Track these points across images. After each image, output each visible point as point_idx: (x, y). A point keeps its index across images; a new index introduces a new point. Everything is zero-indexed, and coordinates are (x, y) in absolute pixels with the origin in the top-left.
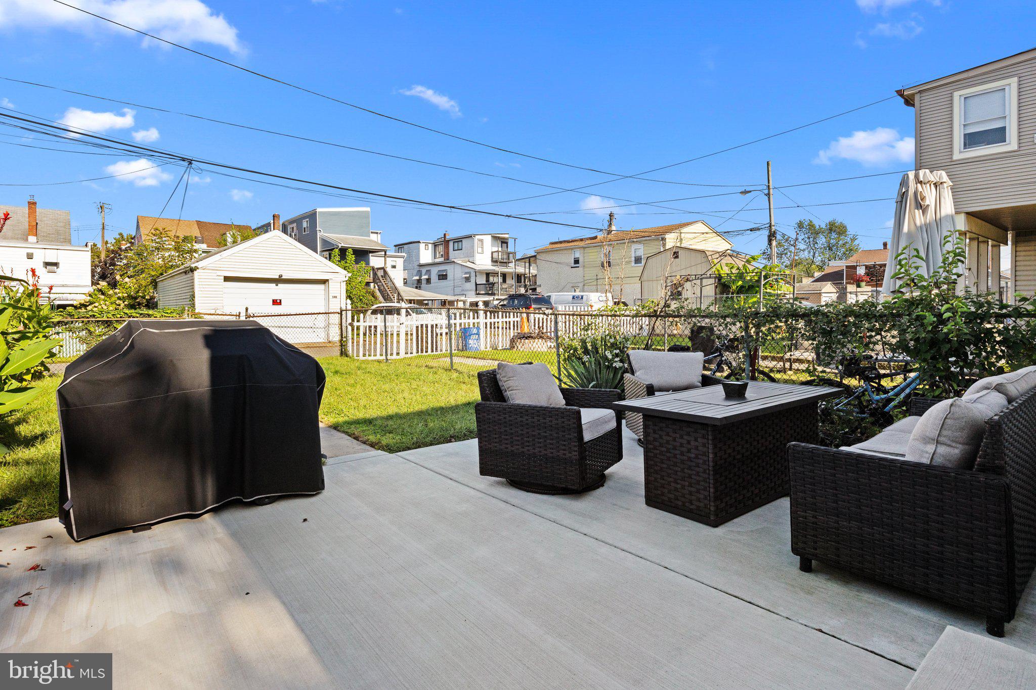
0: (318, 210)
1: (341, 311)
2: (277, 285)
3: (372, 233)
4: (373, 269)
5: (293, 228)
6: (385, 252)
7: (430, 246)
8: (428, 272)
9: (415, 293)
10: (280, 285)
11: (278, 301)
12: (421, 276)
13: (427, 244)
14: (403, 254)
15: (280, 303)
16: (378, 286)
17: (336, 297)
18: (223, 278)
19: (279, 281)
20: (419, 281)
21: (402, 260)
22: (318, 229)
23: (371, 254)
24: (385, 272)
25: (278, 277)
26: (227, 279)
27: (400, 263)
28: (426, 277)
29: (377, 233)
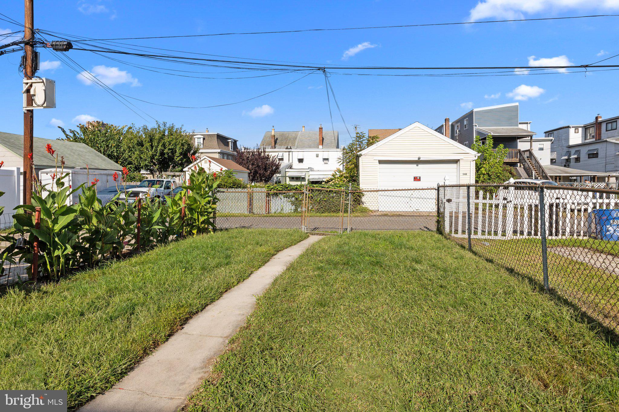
0: (475, 110)
1: (438, 188)
2: (417, 166)
3: (520, 123)
4: (519, 150)
5: (458, 126)
6: (531, 137)
7: (580, 129)
8: (577, 152)
9: (561, 170)
10: (420, 166)
11: (418, 178)
12: (570, 156)
13: (576, 128)
14: (551, 138)
15: (419, 180)
16: (523, 165)
17: (466, 174)
18: (378, 161)
19: (418, 162)
20: (568, 160)
21: (550, 143)
22: (474, 124)
23: (518, 140)
24: (531, 154)
25: (417, 159)
26: (381, 162)
27: (547, 145)
28: (576, 156)
29: (527, 123)
